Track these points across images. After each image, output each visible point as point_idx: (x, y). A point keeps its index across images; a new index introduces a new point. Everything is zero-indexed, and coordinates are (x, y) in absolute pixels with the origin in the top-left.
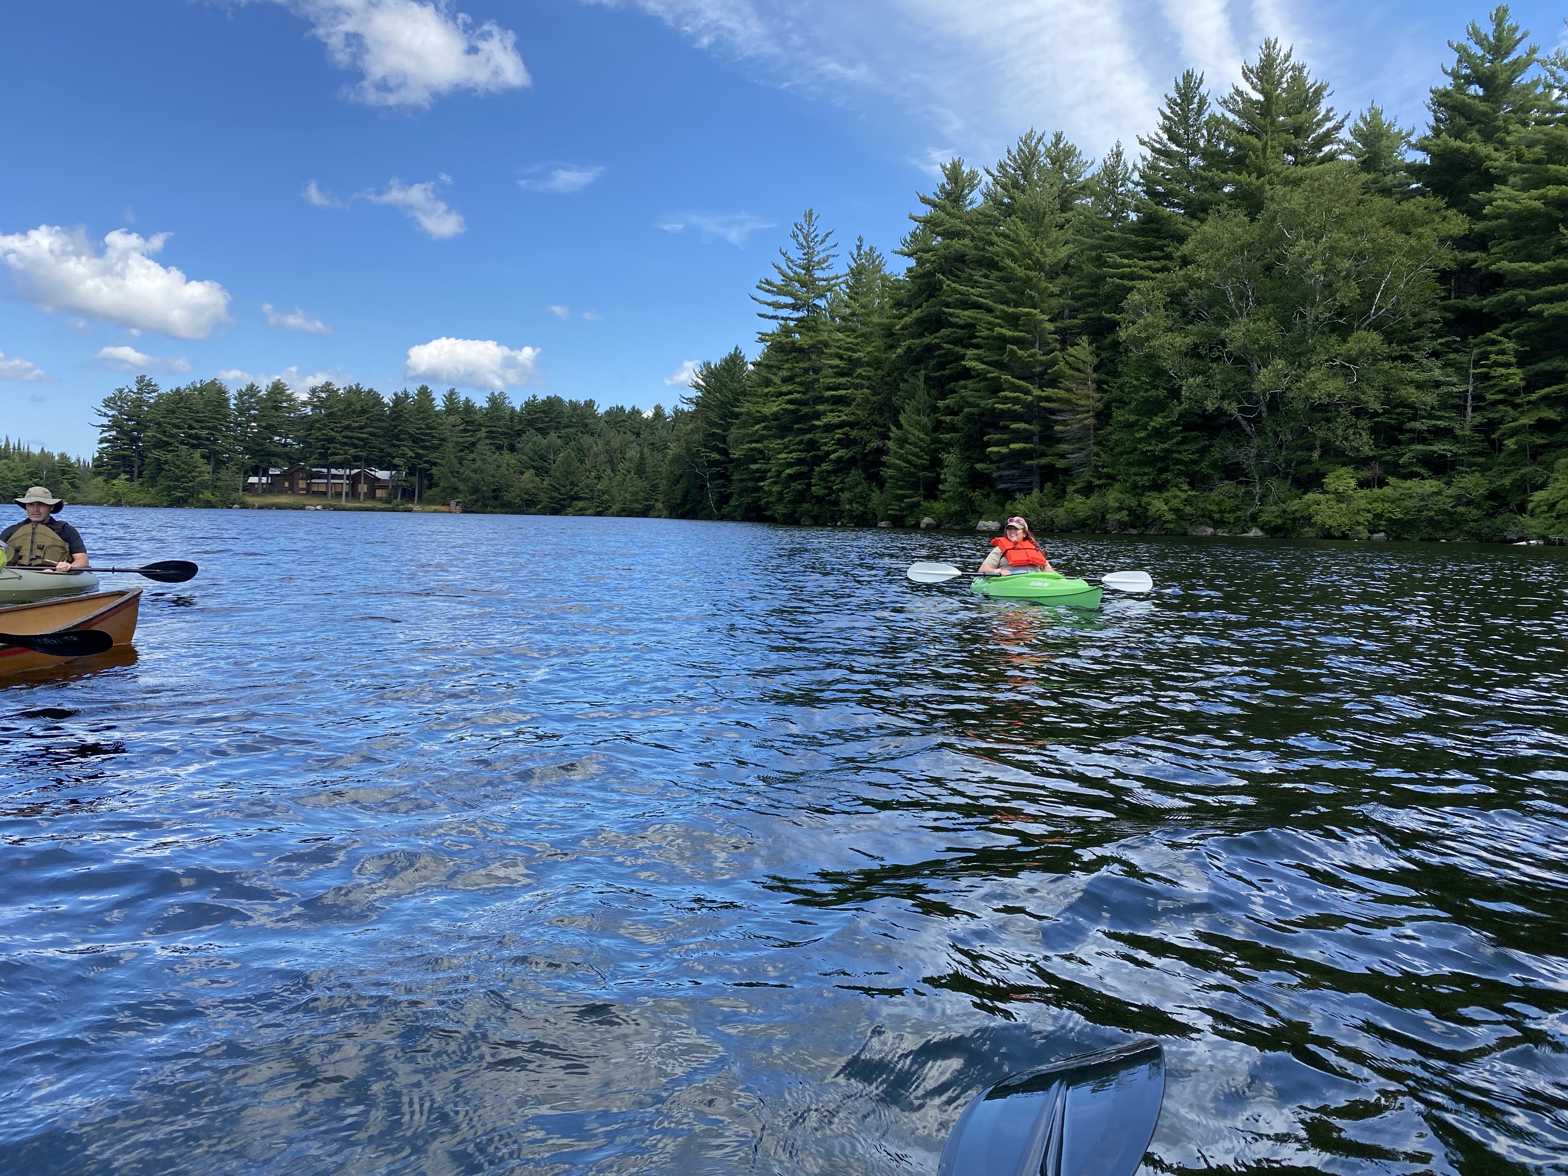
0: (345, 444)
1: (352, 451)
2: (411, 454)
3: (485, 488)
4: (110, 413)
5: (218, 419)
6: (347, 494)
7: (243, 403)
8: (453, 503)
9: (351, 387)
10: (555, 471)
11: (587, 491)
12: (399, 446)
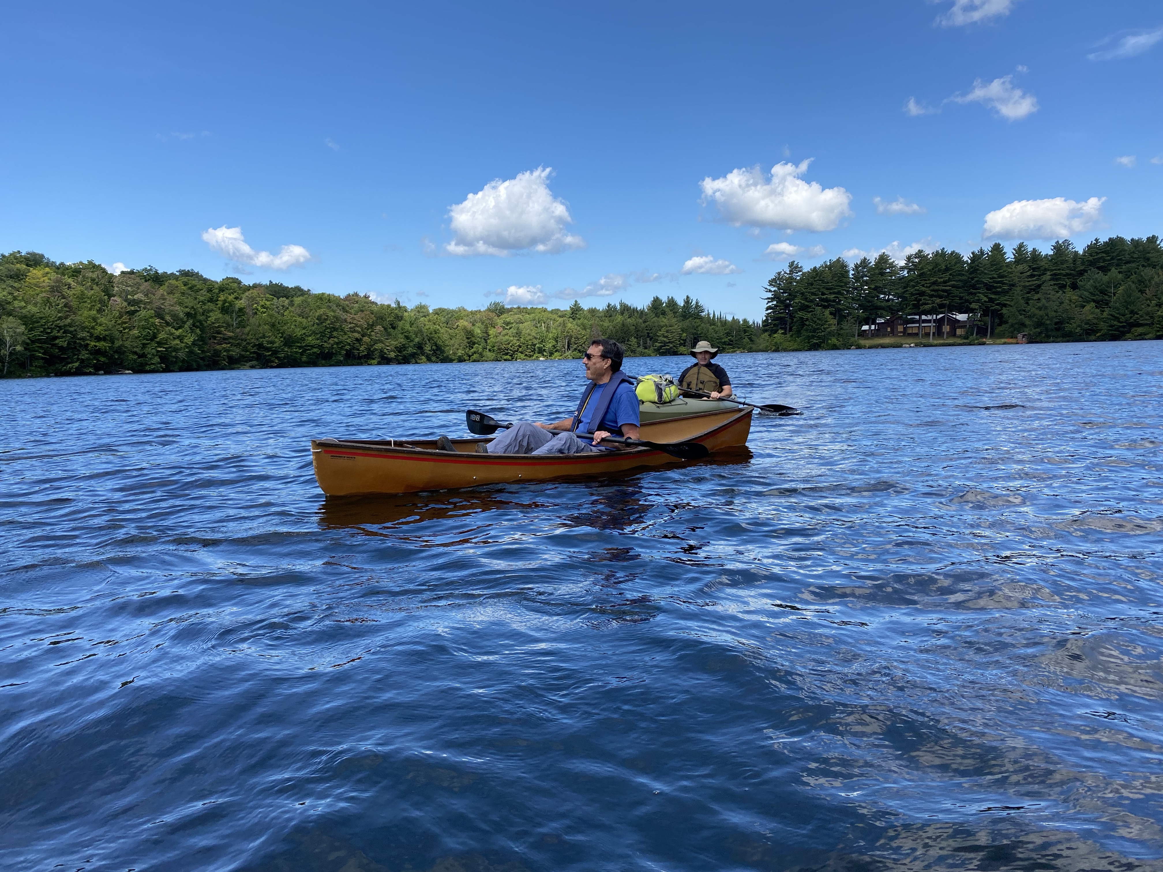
0: (932, 296)
1: (938, 301)
2: (986, 299)
3: (1048, 322)
4: (773, 289)
5: (841, 286)
6: (934, 333)
7: (858, 273)
8: (1020, 336)
9: (937, 252)
10: (1116, 302)
11: (1147, 317)
12: (975, 294)
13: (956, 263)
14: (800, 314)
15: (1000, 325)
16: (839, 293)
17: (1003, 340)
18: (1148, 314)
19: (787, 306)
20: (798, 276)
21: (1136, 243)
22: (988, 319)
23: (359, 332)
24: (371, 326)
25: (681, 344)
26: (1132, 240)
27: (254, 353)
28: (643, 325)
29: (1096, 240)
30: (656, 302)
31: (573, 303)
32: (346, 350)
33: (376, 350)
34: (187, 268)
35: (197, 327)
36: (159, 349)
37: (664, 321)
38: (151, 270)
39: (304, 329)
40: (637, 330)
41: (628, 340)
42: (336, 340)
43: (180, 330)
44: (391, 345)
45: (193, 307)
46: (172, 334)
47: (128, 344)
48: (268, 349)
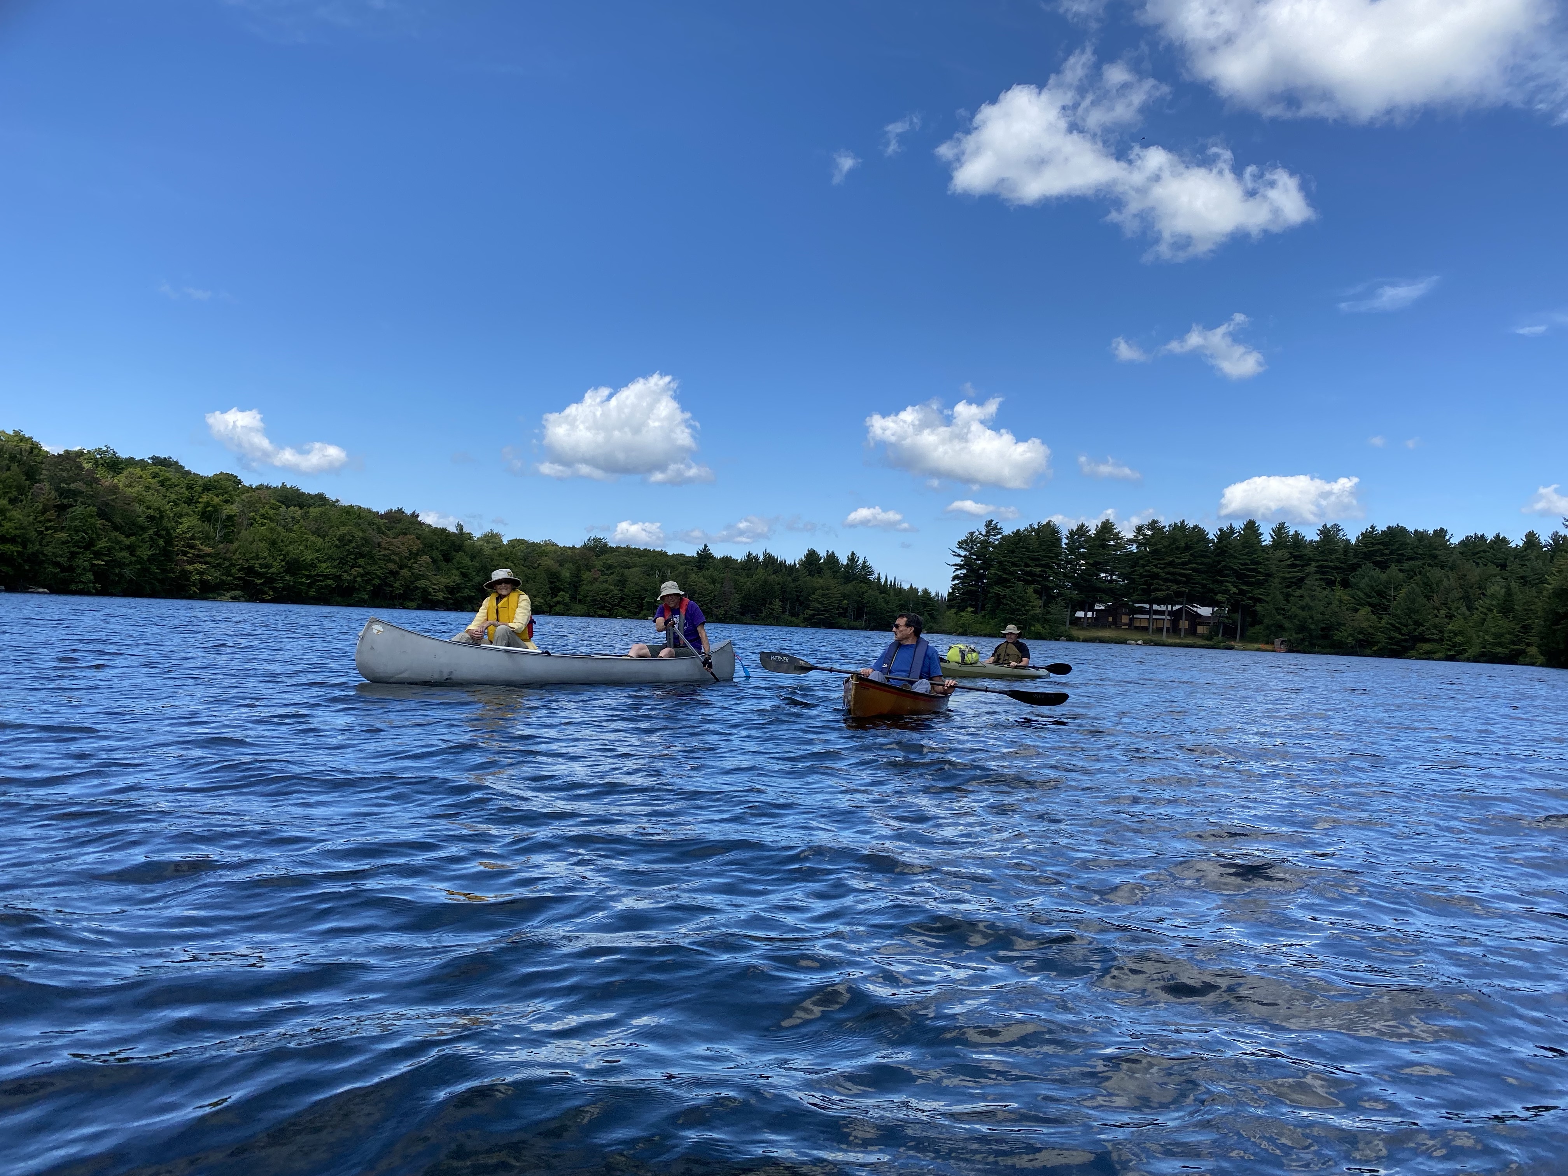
0: (1166, 580)
1: (1175, 587)
2: (1235, 590)
3: (1312, 627)
4: (963, 553)
5: (1051, 558)
6: (1168, 629)
7: (1073, 542)
8: (1277, 642)
9: (1176, 524)
10: (1396, 609)
11: (1435, 631)
12: (1222, 582)
13: (1198, 541)
14: (997, 589)
15: (1253, 625)
16: (1047, 566)
17: (1256, 646)
18: (1435, 626)
19: (981, 577)
20: (996, 539)
21: (1420, 536)
22: (1238, 617)
23: (394, 562)
24: (414, 556)
25: (840, 614)
26: (1416, 531)
27: (240, 579)
28: (792, 585)
29: (1373, 527)
30: (812, 555)
31: (702, 547)
32: (374, 585)
33: (417, 588)
34: (162, 455)
35: (160, 536)
36: (96, 562)
37: (818, 581)
38: (107, 451)
39: (317, 551)
40: (783, 591)
41: (771, 603)
42: (360, 570)
43: (133, 538)
44: (440, 583)
45: (159, 509)
46: (119, 542)
47: (48, 550)
48: (259, 575)
